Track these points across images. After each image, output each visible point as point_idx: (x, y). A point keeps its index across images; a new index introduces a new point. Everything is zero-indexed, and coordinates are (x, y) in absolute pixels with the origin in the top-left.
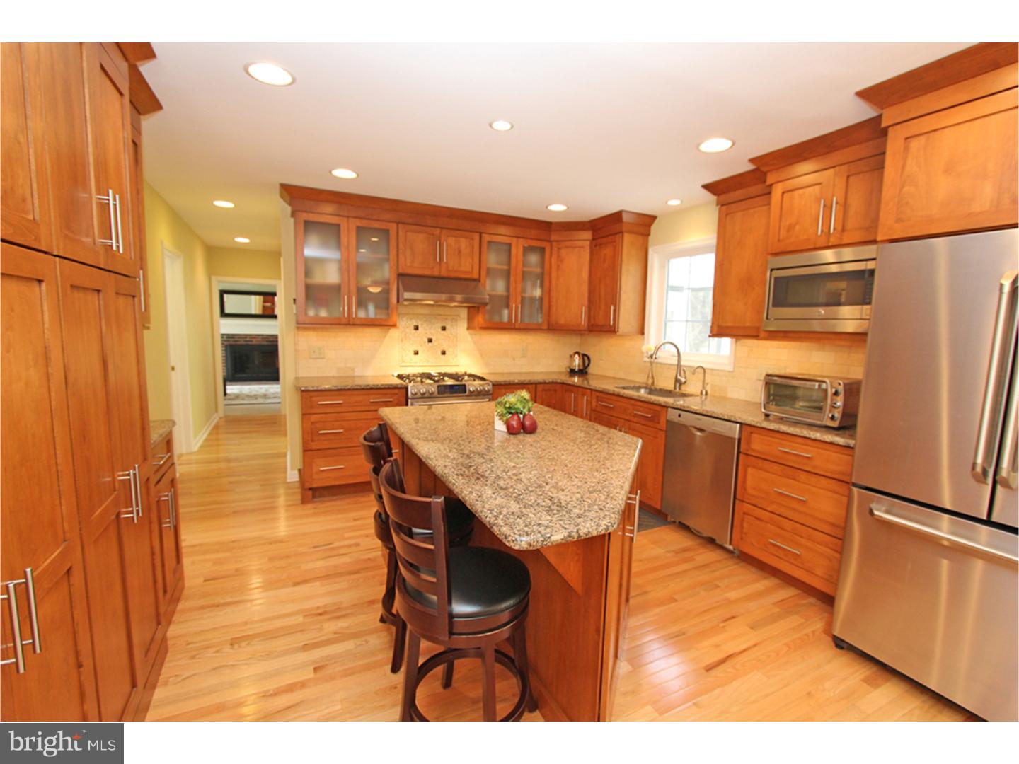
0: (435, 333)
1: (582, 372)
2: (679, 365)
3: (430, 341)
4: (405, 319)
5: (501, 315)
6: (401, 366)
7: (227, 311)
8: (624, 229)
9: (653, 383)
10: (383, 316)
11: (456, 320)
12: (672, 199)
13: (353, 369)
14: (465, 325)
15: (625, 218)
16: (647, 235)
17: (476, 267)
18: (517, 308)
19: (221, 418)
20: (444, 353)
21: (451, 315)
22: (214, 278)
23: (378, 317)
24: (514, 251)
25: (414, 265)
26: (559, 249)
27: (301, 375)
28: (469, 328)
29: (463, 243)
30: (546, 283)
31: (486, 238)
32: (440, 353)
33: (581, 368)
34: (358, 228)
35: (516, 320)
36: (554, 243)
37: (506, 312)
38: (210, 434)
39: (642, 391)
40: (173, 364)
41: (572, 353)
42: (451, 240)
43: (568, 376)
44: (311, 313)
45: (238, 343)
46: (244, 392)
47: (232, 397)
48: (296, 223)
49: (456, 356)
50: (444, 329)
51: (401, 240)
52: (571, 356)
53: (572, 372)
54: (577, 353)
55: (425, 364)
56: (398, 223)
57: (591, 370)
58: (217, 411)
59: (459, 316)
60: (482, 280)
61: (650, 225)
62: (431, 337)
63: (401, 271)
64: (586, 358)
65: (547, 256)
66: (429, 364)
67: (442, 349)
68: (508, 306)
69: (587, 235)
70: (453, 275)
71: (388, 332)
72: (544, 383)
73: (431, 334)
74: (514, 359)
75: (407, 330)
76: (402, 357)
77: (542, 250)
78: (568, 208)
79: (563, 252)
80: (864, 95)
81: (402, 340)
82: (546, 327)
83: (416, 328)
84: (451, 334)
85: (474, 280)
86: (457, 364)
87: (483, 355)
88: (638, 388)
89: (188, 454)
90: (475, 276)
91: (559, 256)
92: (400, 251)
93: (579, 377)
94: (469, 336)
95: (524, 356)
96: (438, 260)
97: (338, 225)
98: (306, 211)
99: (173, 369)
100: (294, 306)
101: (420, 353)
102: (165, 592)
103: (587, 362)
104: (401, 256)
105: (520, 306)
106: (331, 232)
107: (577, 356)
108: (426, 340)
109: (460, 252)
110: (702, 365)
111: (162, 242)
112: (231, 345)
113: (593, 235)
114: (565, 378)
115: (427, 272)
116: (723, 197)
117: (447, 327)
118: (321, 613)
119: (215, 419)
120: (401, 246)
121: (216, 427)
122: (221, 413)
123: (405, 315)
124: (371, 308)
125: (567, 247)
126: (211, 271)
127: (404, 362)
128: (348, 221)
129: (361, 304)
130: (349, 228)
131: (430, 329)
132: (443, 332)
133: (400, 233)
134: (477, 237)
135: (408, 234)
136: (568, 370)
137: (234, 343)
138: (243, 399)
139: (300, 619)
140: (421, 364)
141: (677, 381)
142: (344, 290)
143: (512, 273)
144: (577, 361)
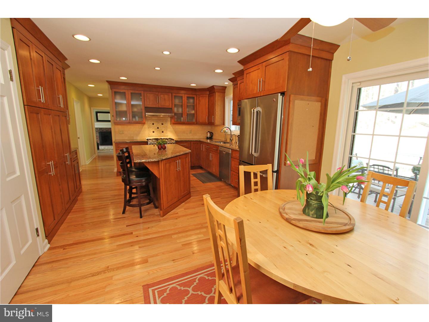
0: (160, 125)
1: (211, 138)
2: (231, 134)
3: (158, 128)
4: (149, 121)
5: (180, 119)
6: (149, 136)
7: (99, 119)
8: (215, 91)
9: (226, 140)
10: (141, 120)
11: (166, 121)
12: (225, 82)
13: (133, 137)
14: (170, 123)
15: (215, 87)
16: (224, 93)
17: (171, 104)
18: (185, 117)
19: (96, 156)
20: (163, 132)
21: (164, 120)
22: (92, 108)
23: (139, 120)
24: (183, 99)
25: (150, 104)
26: (199, 98)
27: (117, 139)
28: (171, 124)
29: (166, 96)
30: (195, 109)
31: (174, 94)
32: (161, 132)
33: (210, 137)
34: (131, 93)
35: (185, 121)
36: (198, 96)
37: (182, 118)
38: (92, 160)
39: (222, 143)
40: (78, 136)
41: (207, 132)
42: (162, 96)
43: (206, 139)
44: (118, 120)
45: (103, 131)
46: (106, 148)
47: (101, 150)
48: (112, 92)
49: (167, 133)
50: (162, 124)
51: (145, 96)
52: (207, 133)
53: (207, 138)
54: (209, 132)
55: (157, 135)
56: (144, 91)
57: (214, 137)
58: (95, 154)
59: (167, 120)
60: (173, 109)
61: (225, 89)
62: (158, 127)
63: (146, 106)
64: (212, 133)
65: (195, 100)
66: (158, 135)
67: (162, 131)
68: (182, 116)
69: (208, 93)
70: (163, 107)
71: (143, 126)
72: (193, 141)
73: (158, 126)
74: (187, 134)
75: (150, 125)
76: (149, 133)
77: (193, 98)
78: (197, 85)
79: (200, 98)
80: (240, 62)
81: (149, 128)
82: (196, 123)
83: (153, 124)
84: (165, 126)
85: (170, 108)
86: (167, 135)
87: (176, 132)
88: (221, 142)
89: (85, 165)
90: (171, 107)
91: (199, 100)
92: (145, 100)
93: (209, 140)
94: (171, 127)
95: (191, 133)
96: (158, 102)
97: (125, 93)
98: (115, 89)
99: (79, 138)
100: (113, 118)
101: (155, 132)
102: (77, 188)
103: (212, 135)
104: (146, 101)
105: (186, 117)
106: (123, 95)
107: (208, 133)
108: (157, 128)
109: (165, 99)
110: (235, 134)
111: (73, 98)
112: (101, 132)
113: (209, 93)
114: (205, 141)
115: (154, 106)
116: (234, 83)
117: (164, 124)
118: (115, 195)
119: (95, 156)
120: (145, 98)
121: (95, 159)
122: (97, 155)
123: (149, 120)
124: (137, 118)
125: (202, 97)
126: (90, 106)
127: (149, 135)
128: (128, 91)
129: (134, 116)
130: (128, 93)
131: (158, 124)
132: (162, 125)
133: (145, 94)
134: (170, 95)
135: (148, 94)
136: (206, 137)
137: (102, 131)
138: (105, 151)
139: (110, 196)
140: (156, 136)
141: (230, 139)
142: (128, 113)
143: (183, 105)
144: (209, 135)
